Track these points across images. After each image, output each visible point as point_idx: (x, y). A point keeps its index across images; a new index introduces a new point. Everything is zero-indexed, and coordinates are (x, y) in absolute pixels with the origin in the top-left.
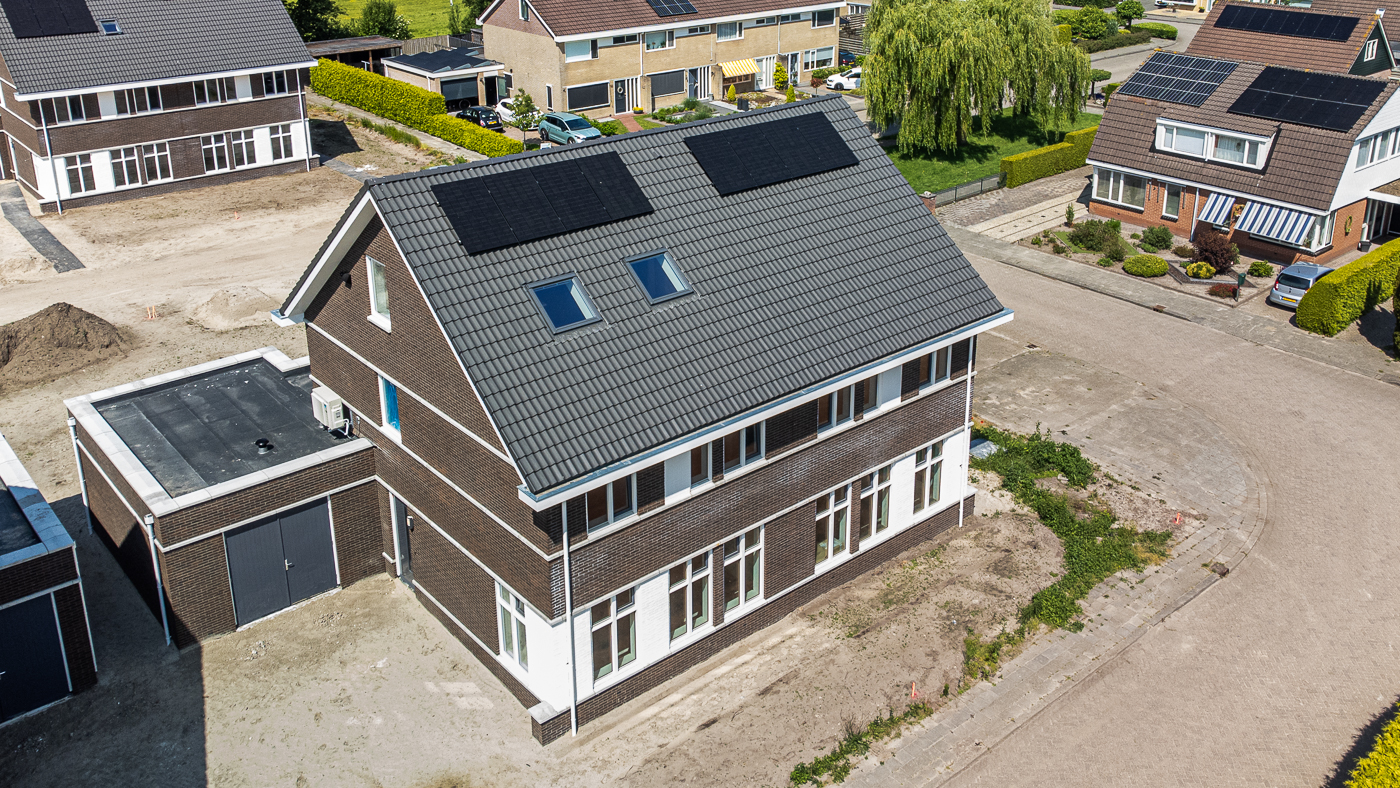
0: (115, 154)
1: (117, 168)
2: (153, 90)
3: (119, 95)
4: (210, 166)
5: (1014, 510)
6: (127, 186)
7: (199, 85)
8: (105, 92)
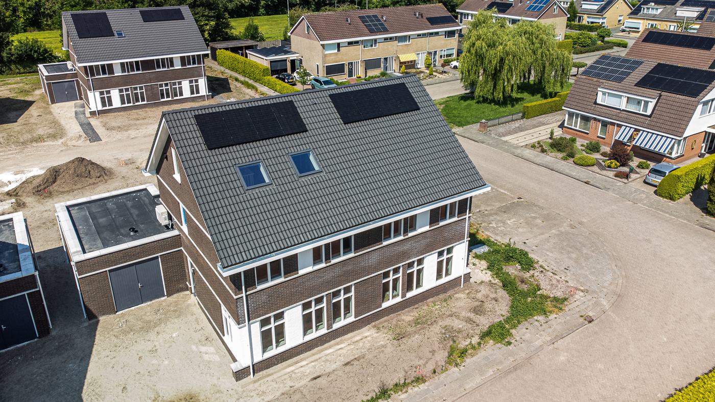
0: (121, 91)
1: (122, 97)
2: (137, 63)
3: (122, 64)
4: (163, 97)
5: (490, 281)
6: (126, 105)
7: (158, 60)
8: (116, 63)
